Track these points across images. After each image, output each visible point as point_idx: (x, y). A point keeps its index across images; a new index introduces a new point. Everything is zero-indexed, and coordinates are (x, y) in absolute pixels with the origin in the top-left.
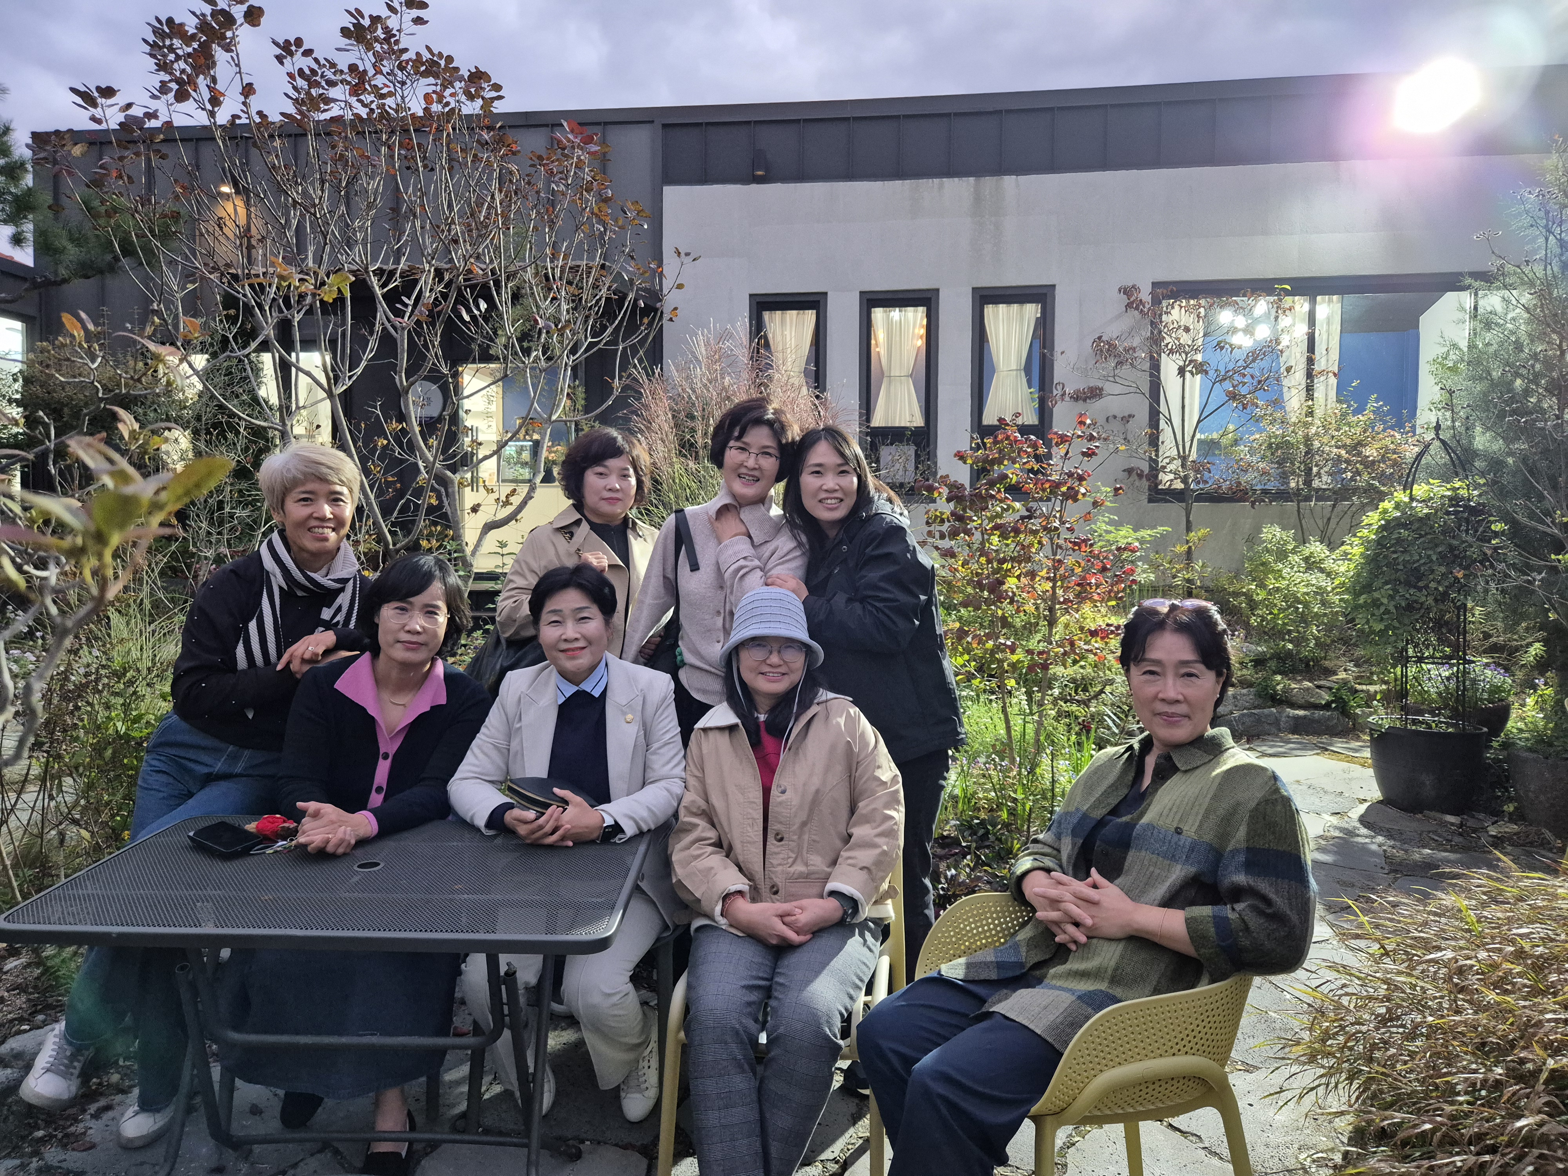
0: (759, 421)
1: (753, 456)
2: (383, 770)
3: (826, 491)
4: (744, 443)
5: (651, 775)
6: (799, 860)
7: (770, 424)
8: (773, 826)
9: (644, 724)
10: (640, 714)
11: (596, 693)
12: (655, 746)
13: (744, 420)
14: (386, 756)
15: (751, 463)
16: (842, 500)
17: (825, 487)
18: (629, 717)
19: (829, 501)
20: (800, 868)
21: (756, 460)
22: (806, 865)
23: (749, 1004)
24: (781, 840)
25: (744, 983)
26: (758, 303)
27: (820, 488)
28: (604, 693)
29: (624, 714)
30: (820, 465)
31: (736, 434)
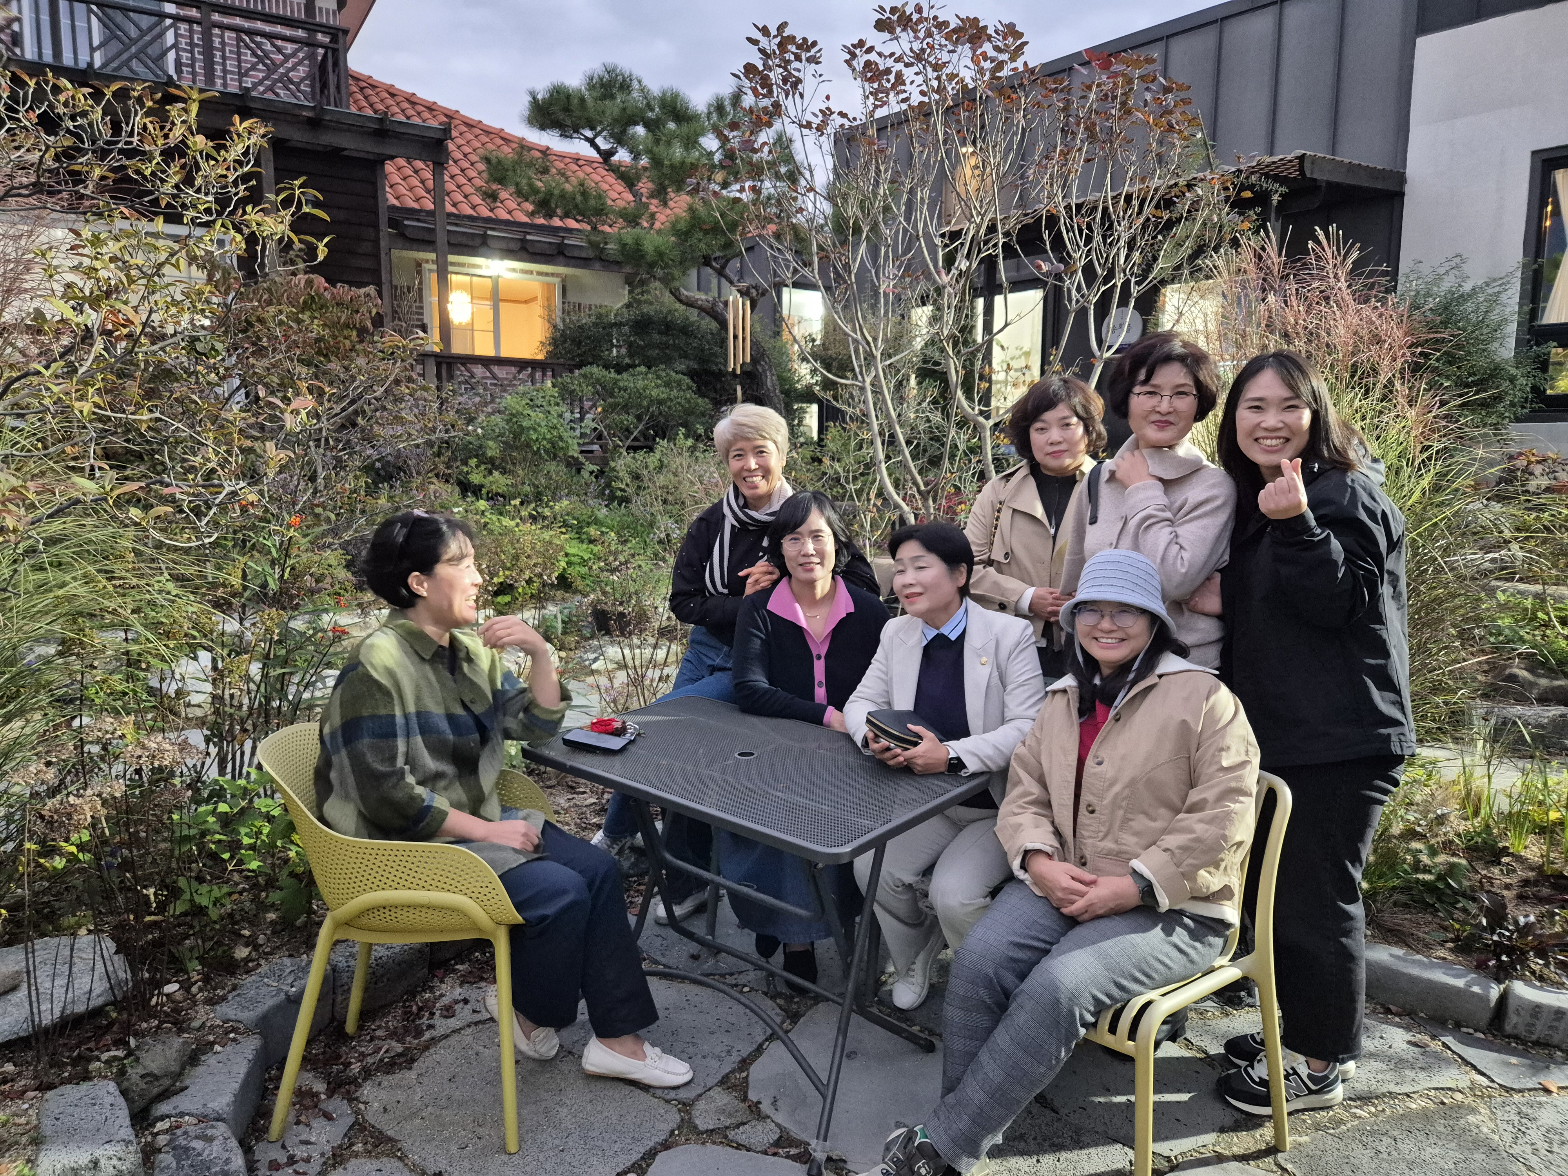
0: (1169, 358)
1: (1166, 399)
2: (819, 669)
3: (1266, 429)
4: (1154, 386)
5: (1008, 715)
6: (1110, 837)
7: (1181, 359)
8: (1085, 797)
9: (999, 667)
10: (992, 656)
11: (953, 637)
12: (1009, 688)
13: (1151, 360)
14: (819, 657)
15: (1164, 406)
16: (1288, 440)
17: (1263, 425)
18: (984, 659)
19: (1269, 442)
20: (1109, 844)
21: (1170, 403)
22: (1116, 842)
23: (1014, 960)
24: (1092, 812)
25: (1012, 938)
26: (1544, 161)
27: (1259, 424)
28: (962, 637)
29: (980, 656)
30: (1260, 399)
31: (1142, 376)
